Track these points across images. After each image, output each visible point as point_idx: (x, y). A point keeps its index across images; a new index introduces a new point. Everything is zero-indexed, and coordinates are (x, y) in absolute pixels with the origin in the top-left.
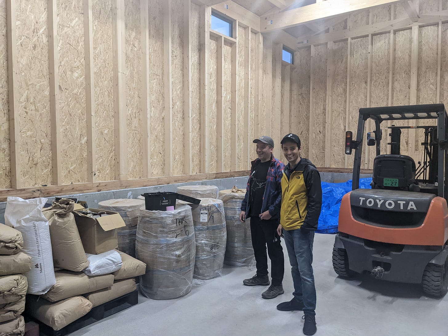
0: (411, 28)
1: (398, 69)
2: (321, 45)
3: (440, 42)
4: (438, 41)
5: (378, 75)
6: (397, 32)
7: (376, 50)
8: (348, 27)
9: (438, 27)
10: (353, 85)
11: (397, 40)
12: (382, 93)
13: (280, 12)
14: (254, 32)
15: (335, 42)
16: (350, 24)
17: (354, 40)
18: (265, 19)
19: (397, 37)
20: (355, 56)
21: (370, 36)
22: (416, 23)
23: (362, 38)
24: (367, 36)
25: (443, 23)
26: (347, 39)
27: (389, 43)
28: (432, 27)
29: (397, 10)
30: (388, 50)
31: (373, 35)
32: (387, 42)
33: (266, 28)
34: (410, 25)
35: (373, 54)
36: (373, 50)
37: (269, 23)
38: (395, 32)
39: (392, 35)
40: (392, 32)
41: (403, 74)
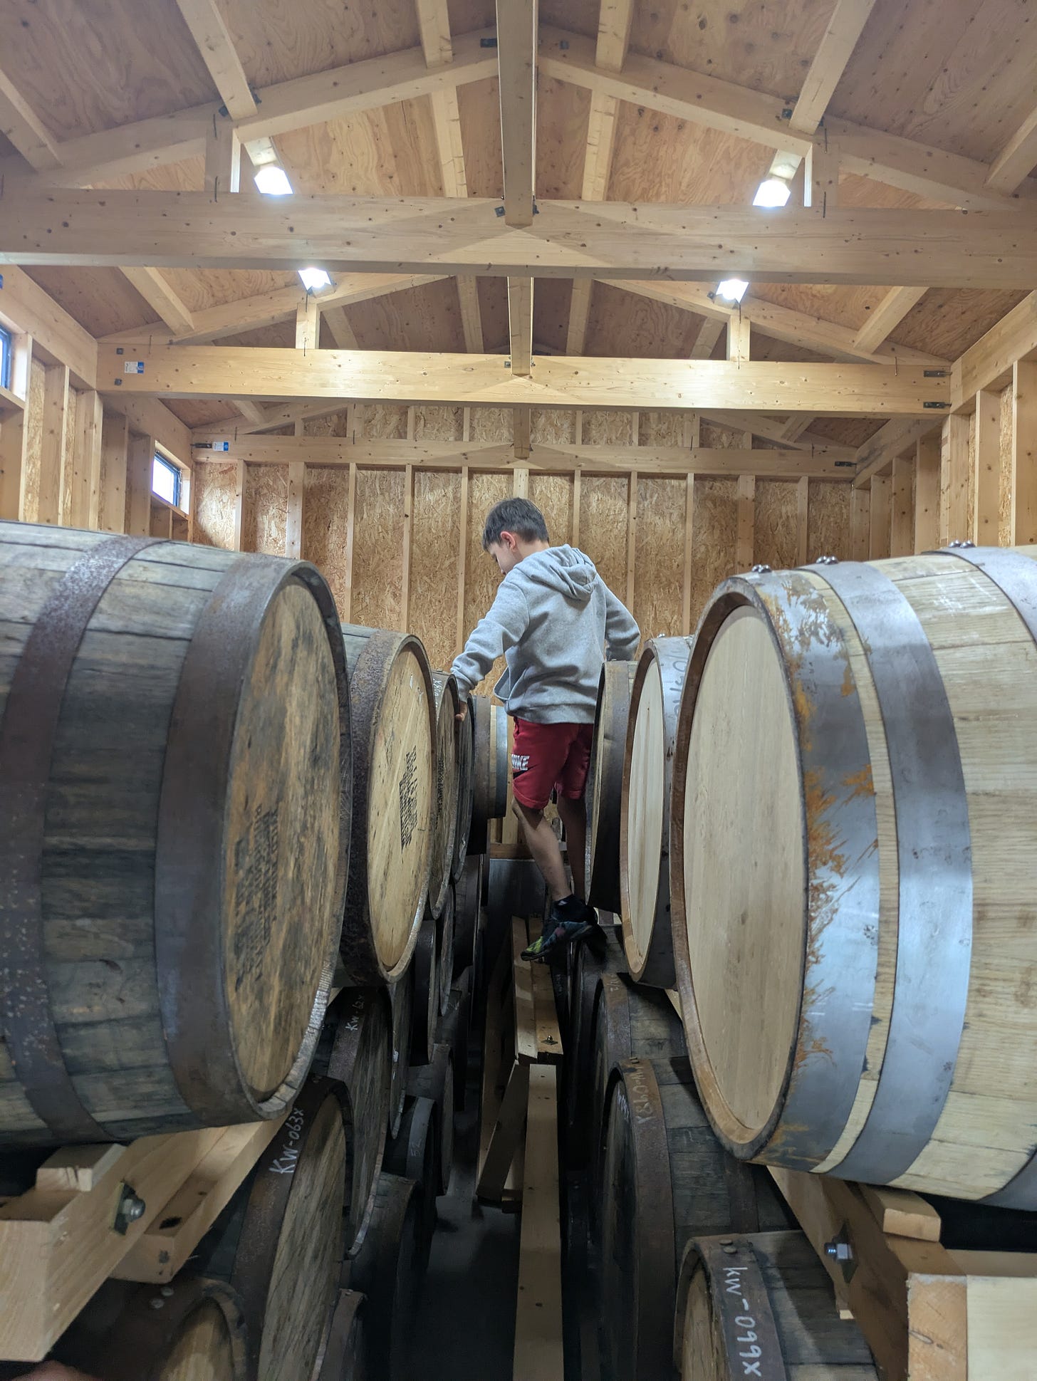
0: (510, 472)
1: (479, 571)
2: (266, 466)
3: (576, 521)
4: (571, 516)
5: (428, 581)
6: (475, 476)
7: (422, 510)
8: (349, 434)
9: (572, 481)
10: (361, 596)
11: (477, 494)
12: (438, 630)
13: (171, 343)
14: (78, 388)
15: (309, 466)
16: (354, 426)
17: (364, 472)
18: (118, 353)
19: (475, 487)
20: (365, 516)
21: (409, 469)
22: (522, 461)
23: (385, 472)
24: (403, 468)
25: (584, 474)
26: (347, 467)
27: (456, 499)
28: (558, 480)
29: (477, 417)
30: (453, 516)
31: (416, 469)
32: (450, 495)
33: (118, 382)
34: (508, 463)
35: (415, 522)
36: (416, 511)
37: (132, 367)
38: (472, 472)
39: (465, 480)
40: (465, 470)
41: (490, 586)
